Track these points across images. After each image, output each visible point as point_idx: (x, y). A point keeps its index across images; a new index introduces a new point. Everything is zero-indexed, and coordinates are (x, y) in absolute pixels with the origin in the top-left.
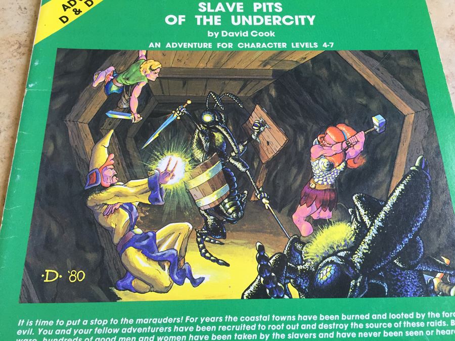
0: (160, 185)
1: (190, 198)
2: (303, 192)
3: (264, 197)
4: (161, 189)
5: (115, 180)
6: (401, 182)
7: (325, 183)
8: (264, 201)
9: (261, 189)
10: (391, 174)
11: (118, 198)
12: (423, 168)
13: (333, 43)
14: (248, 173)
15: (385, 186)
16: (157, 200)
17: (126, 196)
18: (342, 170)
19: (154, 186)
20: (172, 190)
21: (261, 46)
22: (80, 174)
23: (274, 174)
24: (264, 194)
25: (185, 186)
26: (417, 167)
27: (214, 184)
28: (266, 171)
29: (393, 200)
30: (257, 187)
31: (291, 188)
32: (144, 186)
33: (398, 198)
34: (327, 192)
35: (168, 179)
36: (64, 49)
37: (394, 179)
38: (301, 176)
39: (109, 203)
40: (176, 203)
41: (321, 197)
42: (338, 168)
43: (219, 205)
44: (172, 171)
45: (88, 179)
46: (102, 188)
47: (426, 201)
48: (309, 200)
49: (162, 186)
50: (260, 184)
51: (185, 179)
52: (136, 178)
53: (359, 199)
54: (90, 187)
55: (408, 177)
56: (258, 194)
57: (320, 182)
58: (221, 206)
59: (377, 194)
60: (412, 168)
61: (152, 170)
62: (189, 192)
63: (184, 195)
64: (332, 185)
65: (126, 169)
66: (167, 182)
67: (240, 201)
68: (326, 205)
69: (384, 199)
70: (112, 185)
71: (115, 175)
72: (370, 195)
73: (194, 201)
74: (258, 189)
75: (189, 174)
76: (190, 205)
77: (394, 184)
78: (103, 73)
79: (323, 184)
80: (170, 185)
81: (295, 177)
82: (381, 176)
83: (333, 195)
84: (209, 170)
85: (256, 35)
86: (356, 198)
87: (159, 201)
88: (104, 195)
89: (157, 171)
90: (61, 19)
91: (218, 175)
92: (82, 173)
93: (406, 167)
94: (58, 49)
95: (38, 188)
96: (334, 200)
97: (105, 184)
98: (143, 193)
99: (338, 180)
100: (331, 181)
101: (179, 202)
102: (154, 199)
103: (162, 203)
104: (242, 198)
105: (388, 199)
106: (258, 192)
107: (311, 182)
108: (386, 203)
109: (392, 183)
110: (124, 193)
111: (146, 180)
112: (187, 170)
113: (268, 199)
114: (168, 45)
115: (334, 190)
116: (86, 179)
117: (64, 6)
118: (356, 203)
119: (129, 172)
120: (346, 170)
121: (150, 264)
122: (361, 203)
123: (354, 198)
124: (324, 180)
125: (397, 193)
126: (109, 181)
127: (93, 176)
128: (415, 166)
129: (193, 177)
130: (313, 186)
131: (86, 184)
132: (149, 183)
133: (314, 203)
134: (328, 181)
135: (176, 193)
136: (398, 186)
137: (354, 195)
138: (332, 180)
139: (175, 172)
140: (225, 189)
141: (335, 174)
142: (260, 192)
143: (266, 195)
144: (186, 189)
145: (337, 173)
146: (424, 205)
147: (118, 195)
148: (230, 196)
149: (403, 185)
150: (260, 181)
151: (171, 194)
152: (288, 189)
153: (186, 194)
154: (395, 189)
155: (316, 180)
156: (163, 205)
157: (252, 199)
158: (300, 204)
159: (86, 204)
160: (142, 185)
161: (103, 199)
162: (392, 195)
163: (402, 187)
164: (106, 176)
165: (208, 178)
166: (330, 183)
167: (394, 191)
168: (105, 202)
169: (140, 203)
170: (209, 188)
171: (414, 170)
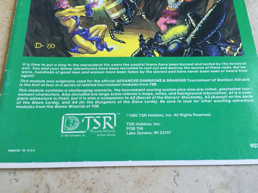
0: (91, 8)
1: (106, 13)
2: (163, 12)
3: (143, 14)
4: (91, 10)
5: (68, 6)
6: (211, 8)
7: (174, 8)
8: (143, 15)
9: (141, 11)
10: (206, 5)
11: (70, 14)
12: (222, 2)
14: (135, 3)
15: (203, 10)
16: (90, 15)
17: (74, 13)
18: (182, 2)
19: (88, 8)
20: (97, 10)
22: (51, 3)
23: (148, 4)
24: (143, 13)
25: (104, 9)
26: (220, 1)
27: (118, 8)
28: (144, 3)
29: (207, 15)
30: (140, 10)
31: (157, 10)
32: (83, 9)
33: (210, 15)
34: (175, 12)
35: (95, 6)
37: (208, 6)
38: (162, 5)
39: (66, 15)
40: (99, 16)
41: (171, 14)
42: (180, 1)
43: (120, 17)
44: (97, 2)
45: (55, 5)
46: (62, 9)
47: (223, 16)
48: (166, 15)
49: (92, 9)
50: (141, 8)
51: (103, 6)
52: (79, 5)
53: (190, 15)
54: (56, 9)
55: (215, 6)
56: (140, 13)
57: (171, 8)
58: (121, 18)
59: (199, 13)
60: (217, 2)
61: (87, 2)
62: (105, 12)
63: (103, 13)
64: (177, 9)
65: (74, 1)
66: (94, 7)
67: (131, 16)
68: (174, 18)
69: (203, 15)
70: (67, 8)
71: (68, 4)
72: (196, 13)
73: (108, 15)
74: (140, 11)
75: (105, 3)
76: (106, 17)
77: (208, 9)
79: (173, 8)
80: (96, 8)
81: (159, 5)
82: (202, 5)
83: (177, 13)
84: (116, 2)
86: (189, 14)
87: (91, 15)
88: (63, 12)
89: (90, 2)
91: (120, 4)
92: (52, 2)
93: (214, 1)
95: (31, 8)
96: (178, 15)
97: (63, 7)
98: (82, 12)
99: (180, 7)
100: (176, 6)
101: (100, 16)
102: (88, 14)
103: (92, 16)
104: (132, 14)
105: (205, 15)
106: (140, 12)
107: (167, 7)
108: (204, 17)
109: (207, 8)
110: (73, 12)
111: (84, 6)
112: (104, 2)
113: (145, 15)
115: (178, 11)
116: (54, 5)
118: (189, 17)
119: (75, 2)
120: (184, 2)
121: (86, 42)
122: (191, 17)
123: (188, 14)
124: (173, 7)
125: (209, 12)
126: (65, 6)
127: (58, 4)
128: (218, 1)
129: (107, 5)
130: (168, 9)
131: (54, 7)
132: (85, 7)
133: (168, 17)
134: (175, 7)
135: (99, 12)
136: (210, 9)
137: (188, 13)
138: (177, 7)
139: (98, 3)
140: (124, 10)
141: (179, 4)
142: (141, 12)
143: (144, 13)
144: (104, 10)
145: (180, 3)
146: (223, 18)
147: (70, 12)
148: (126, 13)
149: (212, 9)
150: (141, 7)
151: (97, 12)
152: (155, 11)
153: (104, 12)
154: (209, 11)
155: (169, 7)
156: (93, 17)
157: (137, 15)
158: (161, 17)
159: (54, 16)
160: (82, 8)
161: (63, 14)
162: (207, 13)
163: (212, 10)
164: (64, 4)
165: (115, 5)
166: (176, 8)
167: (208, 12)
168: (64, 15)
169: (81, 16)
170: (116, 10)
171: (218, 3)
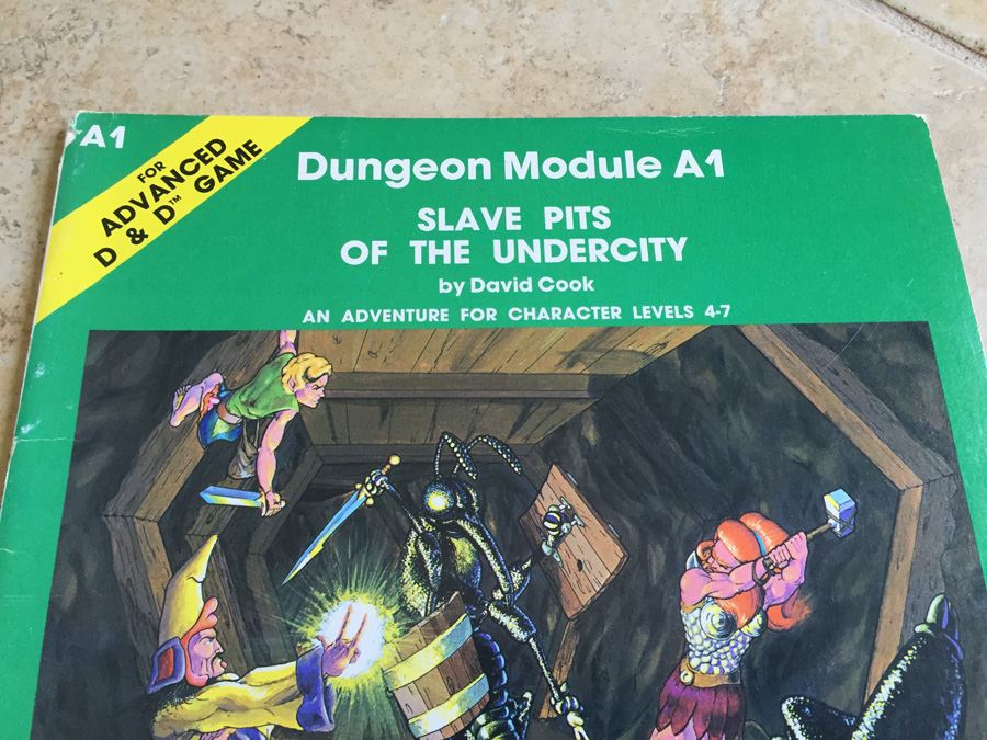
0: (325, 679)
1: (394, 711)
2: (665, 693)
3: (572, 709)
4: (327, 690)
5: (218, 666)
6: (893, 666)
7: (717, 670)
8: (572, 718)
9: (563, 688)
10: (869, 645)
11: (224, 715)
12: (944, 626)
13: (728, 307)
14: (534, 645)
15: (856, 678)
16: (318, 719)
17: (244, 709)
18: (756, 634)
19: (310, 683)
20: (354, 691)
21: (562, 316)
22: (136, 655)
23: (594, 648)
24: (572, 702)
25: (385, 681)
26: (931, 626)
27: (452, 676)
28: (575, 641)
29: (875, 711)
30: (555, 682)
31: (635, 682)
32: (286, 684)
33: (889, 708)
34: (721, 694)
35: (344, 662)
36: (105, 332)
37: (877, 656)
38: (659, 650)
39: (205, 727)
40: (362, 727)
41: (707, 705)
42: (745, 630)
43: (464, 731)
44: (354, 642)
45: (156, 665)
46: (189, 690)
47: (951, 712)
48: (679, 714)
49: (330, 681)
50: (561, 674)
51: (385, 662)
52: (270, 662)
53: (797, 710)
54: (158, 688)
55: (910, 652)
56: (556, 701)
57: (704, 669)
58: (469, 734)
59: (838, 699)
60: (919, 629)
61: (306, 640)
62: (393, 698)
63: (382, 706)
64: (732, 676)
65: (246, 639)
66: (339, 672)
67: (515, 721)
68: (718, 729)
69: (855, 710)
70: (212, 681)
71: (219, 655)
72: (823, 700)
73: (404, 722)
74: (558, 688)
75: (394, 649)
76: (395, 731)
77: (877, 669)
78: (196, 391)
79: (710, 672)
80: (349, 677)
81: (644, 654)
82: (847, 650)
83: (735, 702)
84: (441, 637)
85: (552, 287)
86: (789, 708)
87: (322, 723)
88: (191, 707)
89: (317, 643)
90: (98, 255)
91: (463, 651)
92: (140, 650)
93: (905, 627)
94: (91, 332)
95: (40, 693)
96: (737, 715)
97: (195, 679)
98: (283, 702)
99: (746, 660)
100: (729, 663)
101: (369, 726)
102: (309, 716)
103: (328, 727)
104: (519, 711)
105: (864, 709)
106: (556, 695)
107: (684, 666)
108: (860, 720)
109: (873, 669)
110: (239, 702)
111: (291, 667)
112: (389, 638)
113: (581, 715)
114: (348, 317)
115: (736, 688)
116: (152, 667)
117: (105, 222)
118: (790, 722)
119: (252, 645)
120: (765, 635)
122: (801, 723)
123: (784, 707)
124: (714, 662)
125: (884, 694)
126: (204, 671)
127: (168, 659)
128: (925, 622)
129: (402, 657)
130: (688, 679)
131: (150, 679)
132: (299, 673)
133: (691, 721)
134: (724, 663)
135: (362, 700)
136: (886, 676)
137: (784, 702)
138: (732, 662)
139: (361, 645)
140: (478, 688)
141: (740, 646)
142: (562, 696)
143: (576, 703)
144: (387, 689)
145: (744, 642)
146: (948, 725)
147: (226, 707)
148: (490, 707)
149: (898, 672)
150: (560, 666)
151: (352, 703)
152: (628, 686)
153: (386, 702)
154: (881, 683)
155: (695, 662)
156: (331, 733)
157: (544, 714)
158: (657, 726)
159: (149, 733)
160: (282, 680)
161: (189, 718)
162: (872, 698)
163: (896, 677)
164: (197, 656)
165: (438, 660)
166: (727, 670)
167: (878, 690)
168: (194, 727)
169: (277, 727)
170: (440, 686)
171: (923, 634)
